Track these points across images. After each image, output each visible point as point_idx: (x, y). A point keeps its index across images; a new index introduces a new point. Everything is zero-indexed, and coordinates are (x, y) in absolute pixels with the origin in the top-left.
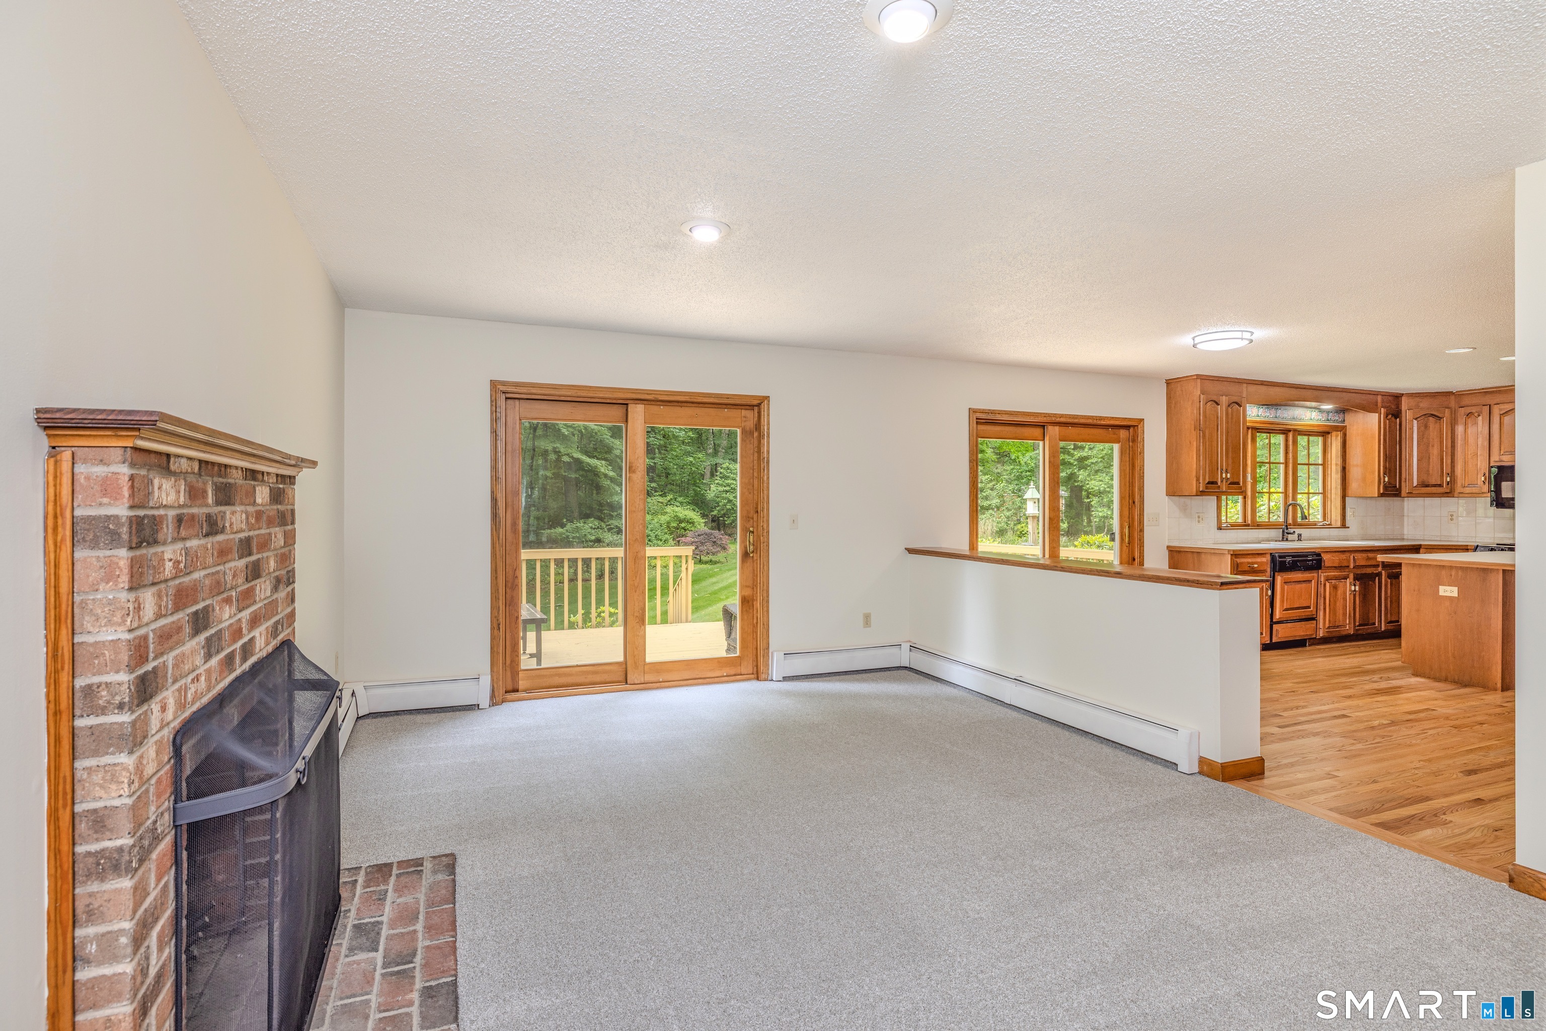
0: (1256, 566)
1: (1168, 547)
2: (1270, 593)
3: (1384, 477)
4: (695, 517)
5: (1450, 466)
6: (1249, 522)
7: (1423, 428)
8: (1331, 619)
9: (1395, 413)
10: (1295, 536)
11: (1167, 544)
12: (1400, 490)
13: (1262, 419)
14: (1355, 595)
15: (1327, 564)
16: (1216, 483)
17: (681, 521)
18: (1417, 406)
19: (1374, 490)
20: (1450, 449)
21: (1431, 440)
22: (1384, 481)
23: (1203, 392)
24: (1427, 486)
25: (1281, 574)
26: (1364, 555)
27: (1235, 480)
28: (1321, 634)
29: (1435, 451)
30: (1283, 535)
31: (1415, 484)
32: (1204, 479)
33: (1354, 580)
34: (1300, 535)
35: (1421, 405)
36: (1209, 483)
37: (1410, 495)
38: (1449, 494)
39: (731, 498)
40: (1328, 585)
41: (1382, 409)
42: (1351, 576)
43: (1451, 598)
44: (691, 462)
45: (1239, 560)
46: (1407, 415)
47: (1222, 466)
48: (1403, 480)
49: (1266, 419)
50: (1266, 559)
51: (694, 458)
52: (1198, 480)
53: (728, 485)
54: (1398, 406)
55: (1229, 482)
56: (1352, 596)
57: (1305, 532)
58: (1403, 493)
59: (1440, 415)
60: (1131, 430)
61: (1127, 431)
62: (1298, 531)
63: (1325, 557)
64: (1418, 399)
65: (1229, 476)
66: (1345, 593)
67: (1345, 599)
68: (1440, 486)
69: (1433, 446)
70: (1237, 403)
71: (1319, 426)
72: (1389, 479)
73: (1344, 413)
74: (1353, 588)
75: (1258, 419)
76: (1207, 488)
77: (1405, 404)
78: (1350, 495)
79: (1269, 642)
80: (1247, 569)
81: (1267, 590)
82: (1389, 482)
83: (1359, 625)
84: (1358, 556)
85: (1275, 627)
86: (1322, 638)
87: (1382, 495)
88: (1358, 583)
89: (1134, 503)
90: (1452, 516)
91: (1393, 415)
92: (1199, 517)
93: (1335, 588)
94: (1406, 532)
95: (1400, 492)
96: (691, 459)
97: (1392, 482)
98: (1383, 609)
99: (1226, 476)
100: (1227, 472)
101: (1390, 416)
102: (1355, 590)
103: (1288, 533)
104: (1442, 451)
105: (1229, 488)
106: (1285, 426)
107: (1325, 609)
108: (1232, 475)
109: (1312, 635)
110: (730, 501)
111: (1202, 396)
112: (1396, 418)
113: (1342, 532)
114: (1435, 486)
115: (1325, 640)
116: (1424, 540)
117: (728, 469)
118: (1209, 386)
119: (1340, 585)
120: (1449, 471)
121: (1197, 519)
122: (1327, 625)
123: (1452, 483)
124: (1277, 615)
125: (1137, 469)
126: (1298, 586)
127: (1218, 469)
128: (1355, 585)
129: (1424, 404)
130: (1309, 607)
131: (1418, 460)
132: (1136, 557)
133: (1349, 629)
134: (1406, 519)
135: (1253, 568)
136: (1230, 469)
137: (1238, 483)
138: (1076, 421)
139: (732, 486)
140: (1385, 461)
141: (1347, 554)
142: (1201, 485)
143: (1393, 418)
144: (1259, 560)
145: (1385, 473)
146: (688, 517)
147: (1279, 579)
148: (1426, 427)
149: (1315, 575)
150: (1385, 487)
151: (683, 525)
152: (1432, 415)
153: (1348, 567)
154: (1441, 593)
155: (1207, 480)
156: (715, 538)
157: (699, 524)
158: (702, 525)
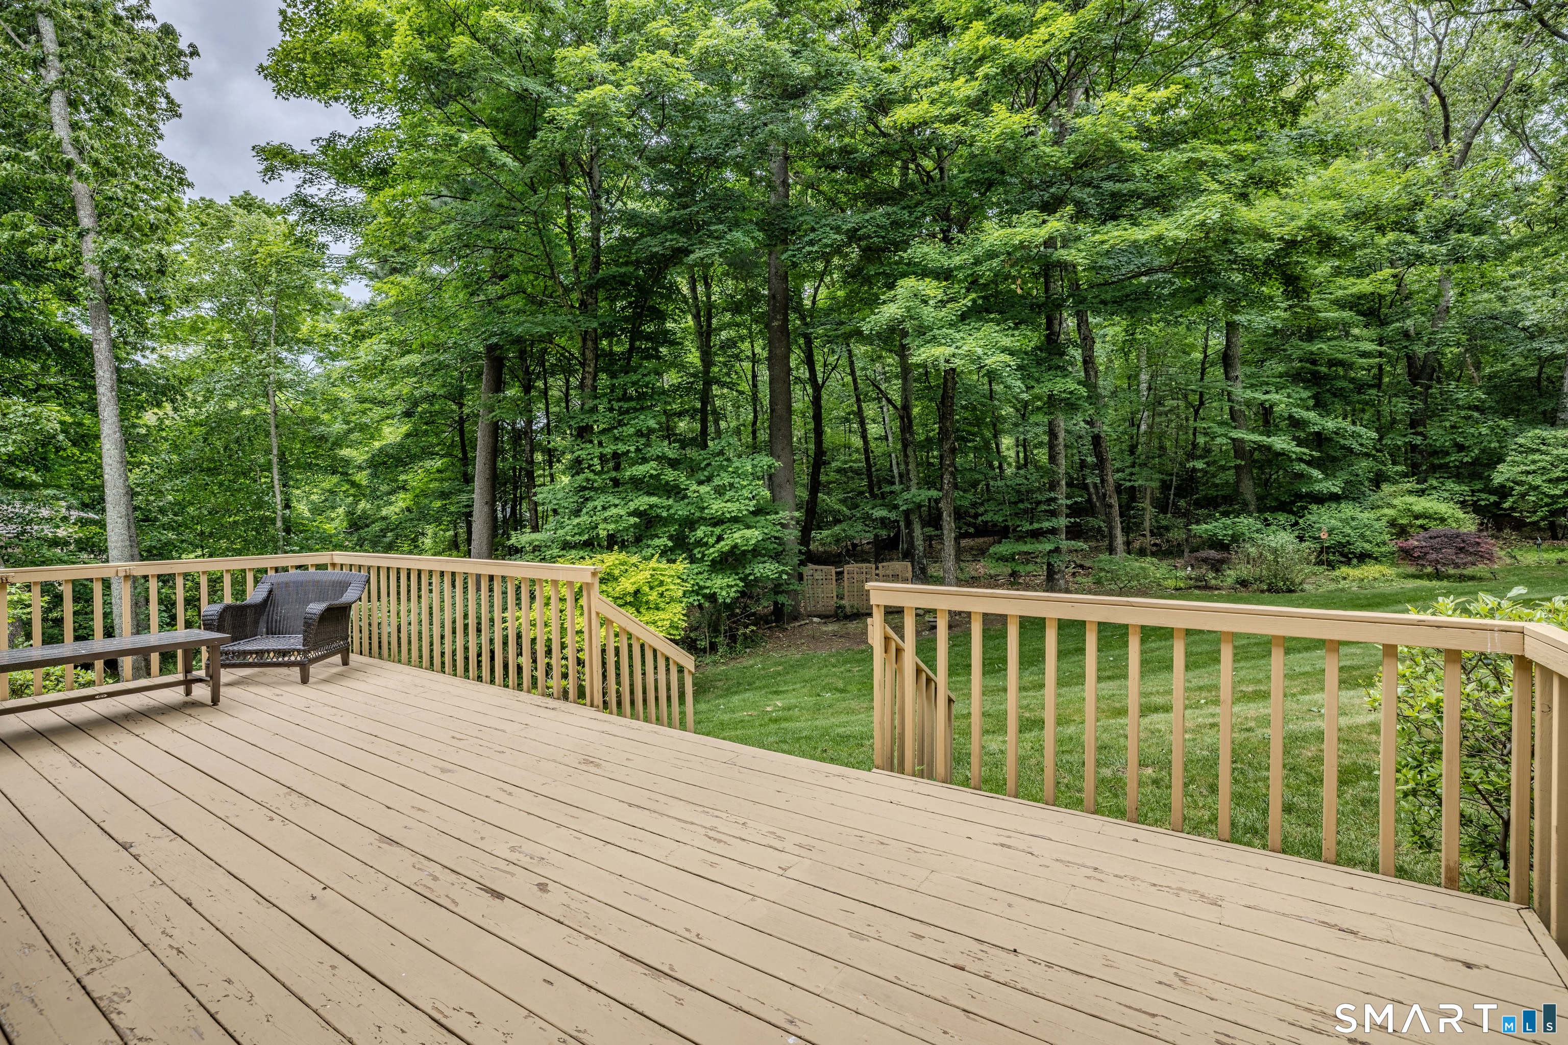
4: (1452, 511)
156: (1464, 541)
157: (1457, 520)
158: (1468, 524)
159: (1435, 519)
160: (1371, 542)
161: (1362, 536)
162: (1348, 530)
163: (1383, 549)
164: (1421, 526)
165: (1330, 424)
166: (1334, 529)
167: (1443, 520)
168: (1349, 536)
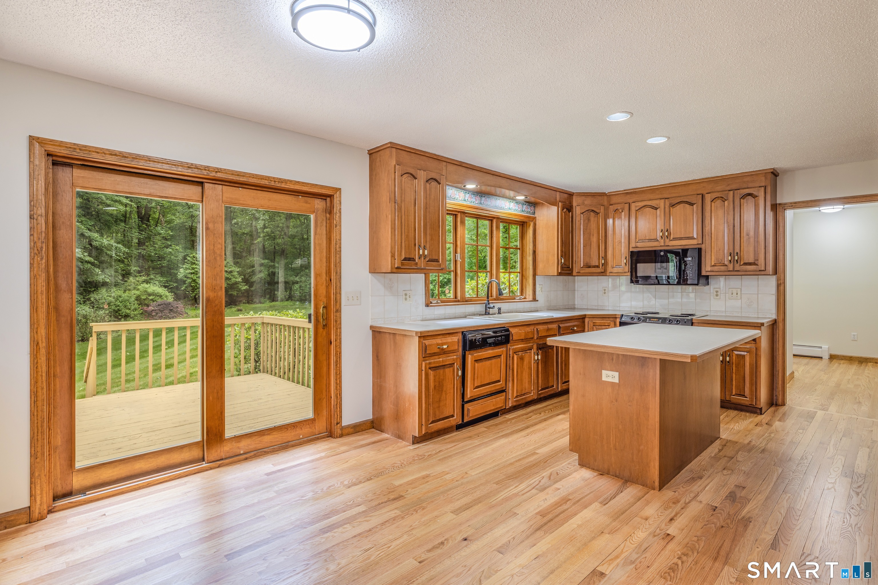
0: (445, 347)
1: (371, 327)
2: (460, 373)
3: (561, 259)
4: (164, 292)
5: (604, 251)
6: (459, 298)
7: (587, 221)
8: (519, 389)
9: (568, 208)
10: (496, 310)
11: (370, 323)
12: (572, 270)
13: (468, 204)
14: (538, 364)
15: (515, 338)
16: (414, 260)
17: (150, 295)
18: (583, 204)
19: (554, 270)
20: (604, 237)
21: (592, 231)
22: (561, 263)
23: (398, 163)
24: (589, 267)
25: (472, 352)
26: (545, 327)
27: (435, 257)
28: (510, 404)
29: (594, 239)
30: (486, 310)
31: (582, 266)
32: (400, 255)
33: (537, 350)
34: (499, 309)
35: (586, 202)
36: (405, 259)
37: (579, 274)
38: (603, 273)
39: (195, 278)
40: (515, 357)
41: (560, 203)
42: (535, 347)
43: (613, 384)
44: (171, 252)
45: (427, 342)
46: (577, 210)
47: (420, 242)
48: (574, 262)
49: (472, 204)
50: (457, 339)
51: (173, 249)
52: (393, 256)
53: (193, 269)
54: (571, 203)
55: (427, 259)
56: (536, 364)
57: (504, 306)
58: (574, 273)
59: (598, 211)
60: (328, 199)
61: (324, 202)
62: (497, 306)
63: (513, 331)
64: (583, 198)
65: (426, 252)
66: (530, 363)
67: (530, 368)
68: (598, 267)
69: (593, 235)
70: (436, 180)
71: (516, 215)
72: (564, 261)
73: (534, 207)
74: (536, 357)
75: (465, 203)
76: (402, 264)
77: (575, 202)
78: (538, 274)
79: (461, 422)
80: (436, 350)
81: (458, 369)
82: (564, 264)
83: (542, 389)
84: (540, 327)
85: (466, 406)
86: (510, 407)
87: (560, 274)
88: (540, 352)
89: (331, 280)
90: (605, 290)
91: (567, 209)
92: (406, 295)
93: (522, 359)
94: (576, 303)
95: (572, 272)
96: (170, 250)
97: (567, 263)
98: (559, 372)
99: (424, 252)
100: (425, 248)
101: (565, 210)
102: (538, 359)
103: (489, 308)
104: (599, 239)
105: (427, 265)
106: (488, 212)
107: (513, 380)
108: (430, 252)
109: (502, 407)
110: (194, 281)
111: (397, 167)
112: (569, 212)
113: (533, 305)
114: (595, 267)
115: (515, 408)
116: (587, 309)
117: (194, 257)
118: (405, 157)
119: (526, 356)
120: (603, 255)
121: (404, 297)
122: (515, 395)
123: (605, 265)
124: (469, 395)
125: (333, 243)
126: (488, 363)
127: (415, 245)
128: (538, 355)
129: (588, 201)
130: (499, 381)
131: (584, 246)
132: (332, 341)
133: (533, 395)
134: (576, 292)
135: (443, 349)
136: (428, 246)
137: (437, 261)
138: (242, 179)
139: (196, 269)
140: (562, 246)
141: (532, 328)
142: (396, 261)
143: (567, 212)
144: (449, 339)
145: (562, 256)
146: (156, 292)
147: (470, 358)
148: (589, 220)
149: (504, 349)
150: (562, 268)
151: (151, 298)
152: (593, 211)
153: (533, 338)
154: (604, 378)
155: (403, 257)
156: (172, 307)
157: (166, 297)
158: (169, 297)
159: (158, 296)
160: (130, 309)
161: (125, 306)
162: (118, 303)
163: (135, 313)
164: (152, 300)
165: (105, 241)
166: (111, 302)
167: (161, 296)
168: (119, 306)
